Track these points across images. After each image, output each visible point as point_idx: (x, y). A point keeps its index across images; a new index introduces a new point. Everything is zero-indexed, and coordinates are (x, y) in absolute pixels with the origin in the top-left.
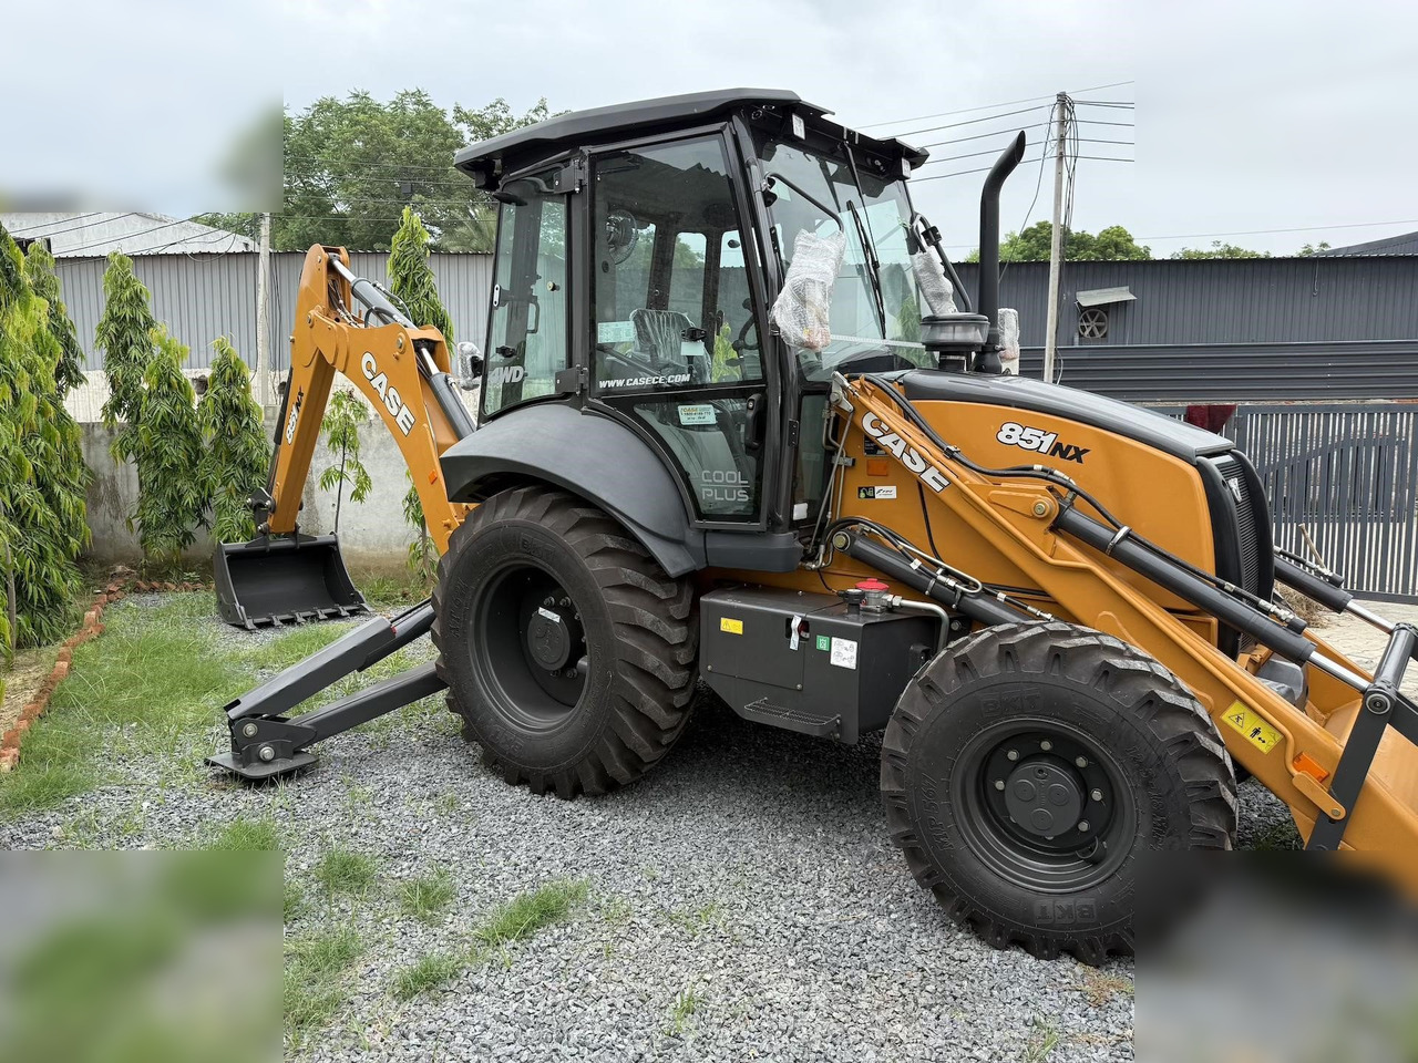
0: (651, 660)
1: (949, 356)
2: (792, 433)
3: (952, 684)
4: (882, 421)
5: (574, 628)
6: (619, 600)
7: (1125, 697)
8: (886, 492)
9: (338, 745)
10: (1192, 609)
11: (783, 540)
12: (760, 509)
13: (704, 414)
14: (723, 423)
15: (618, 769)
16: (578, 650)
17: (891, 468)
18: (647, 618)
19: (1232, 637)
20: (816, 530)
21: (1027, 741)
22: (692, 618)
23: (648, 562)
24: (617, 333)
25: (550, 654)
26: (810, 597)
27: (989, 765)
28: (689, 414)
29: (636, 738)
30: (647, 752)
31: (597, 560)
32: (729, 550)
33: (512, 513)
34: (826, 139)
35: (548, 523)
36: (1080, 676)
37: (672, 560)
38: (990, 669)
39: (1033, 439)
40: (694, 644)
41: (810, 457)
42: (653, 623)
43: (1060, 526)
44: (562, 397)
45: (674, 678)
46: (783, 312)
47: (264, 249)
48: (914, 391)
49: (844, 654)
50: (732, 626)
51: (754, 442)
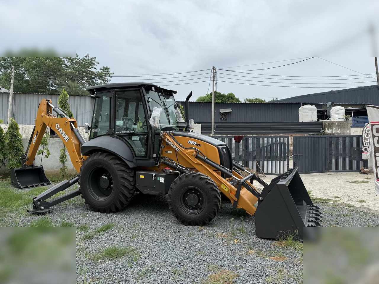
0: (126, 184)
1: (180, 129)
2: (153, 142)
3: (179, 182)
4: (169, 139)
5: (110, 180)
6: (120, 173)
7: (203, 182)
8: (170, 152)
9: (55, 207)
10: (217, 170)
11: (151, 161)
12: (147, 155)
13: (137, 138)
14: (140, 140)
15: (119, 206)
16: (111, 183)
17: (170, 148)
18: (126, 176)
19: (224, 175)
20: (157, 159)
21: (190, 190)
22: (135, 176)
23: (126, 165)
24: (120, 123)
25: (104, 185)
26: (157, 171)
27: (185, 195)
28: (134, 138)
29: (123, 199)
30: (125, 202)
31: (115, 165)
32: (141, 163)
33: (97, 157)
34: (158, 90)
35: (105, 159)
36: (197, 179)
37: (131, 165)
38: (184, 179)
39: (192, 143)
40: (134, 181)
41: (156, 146)
42: (127, 177)
43: (197, 157)
44: (108, 134)
45: (131, 188)
46: (151, 121)
47: (11, 92)
48: (174, 134)
49: (162, 180)
50: (142, 177)
51: (146, 143)
